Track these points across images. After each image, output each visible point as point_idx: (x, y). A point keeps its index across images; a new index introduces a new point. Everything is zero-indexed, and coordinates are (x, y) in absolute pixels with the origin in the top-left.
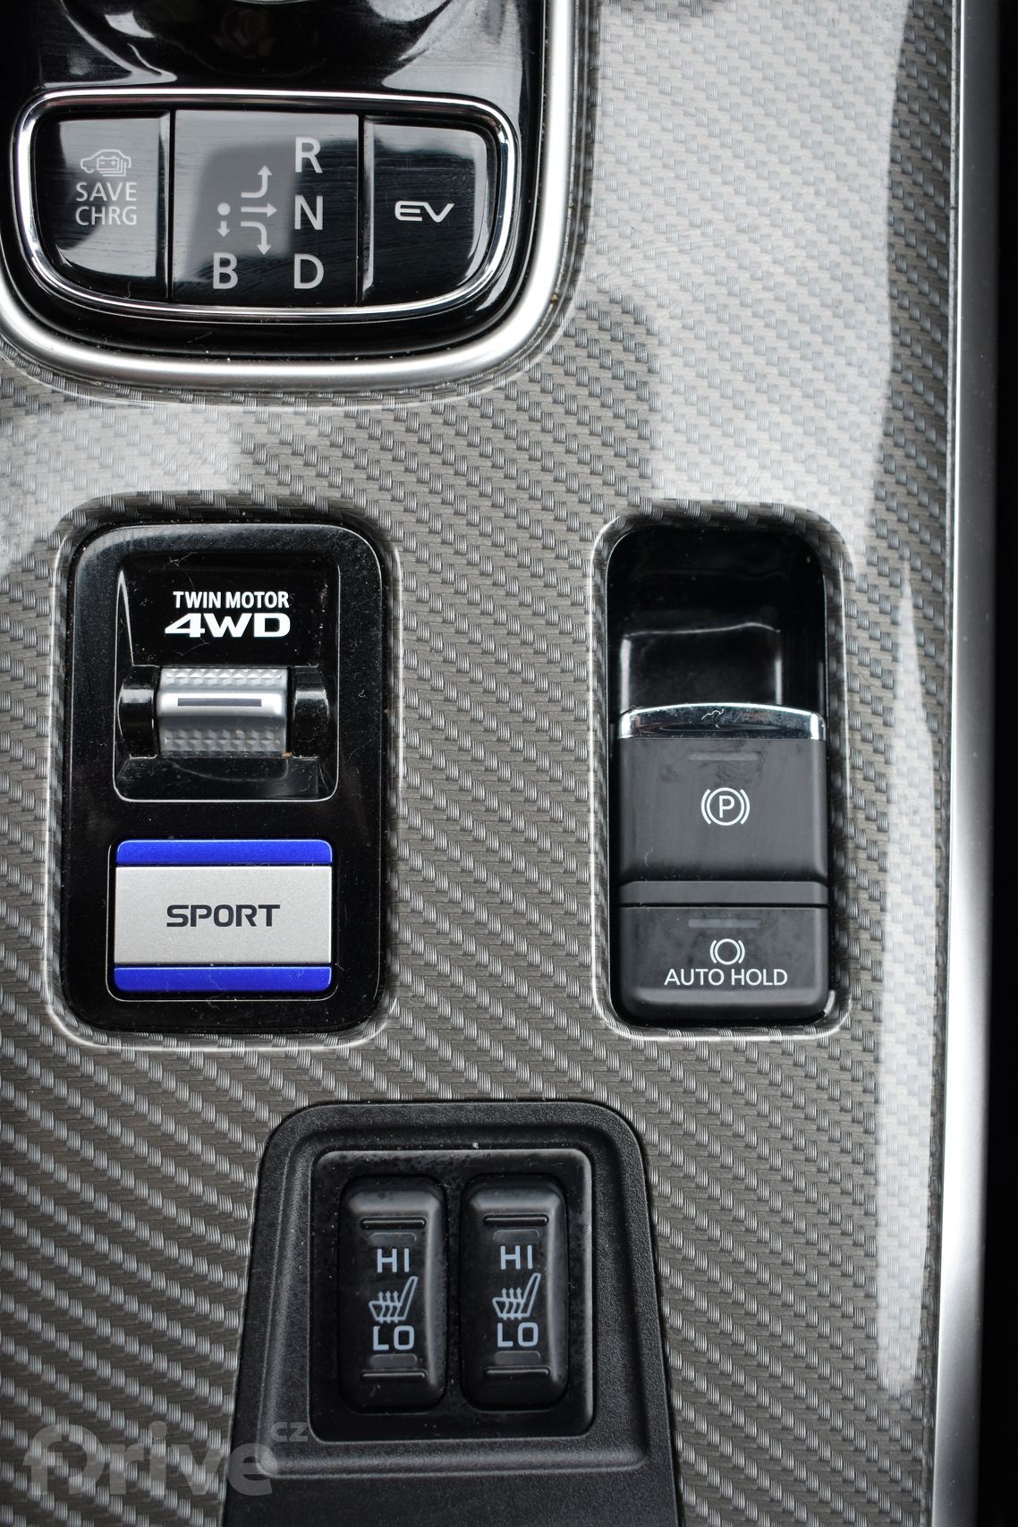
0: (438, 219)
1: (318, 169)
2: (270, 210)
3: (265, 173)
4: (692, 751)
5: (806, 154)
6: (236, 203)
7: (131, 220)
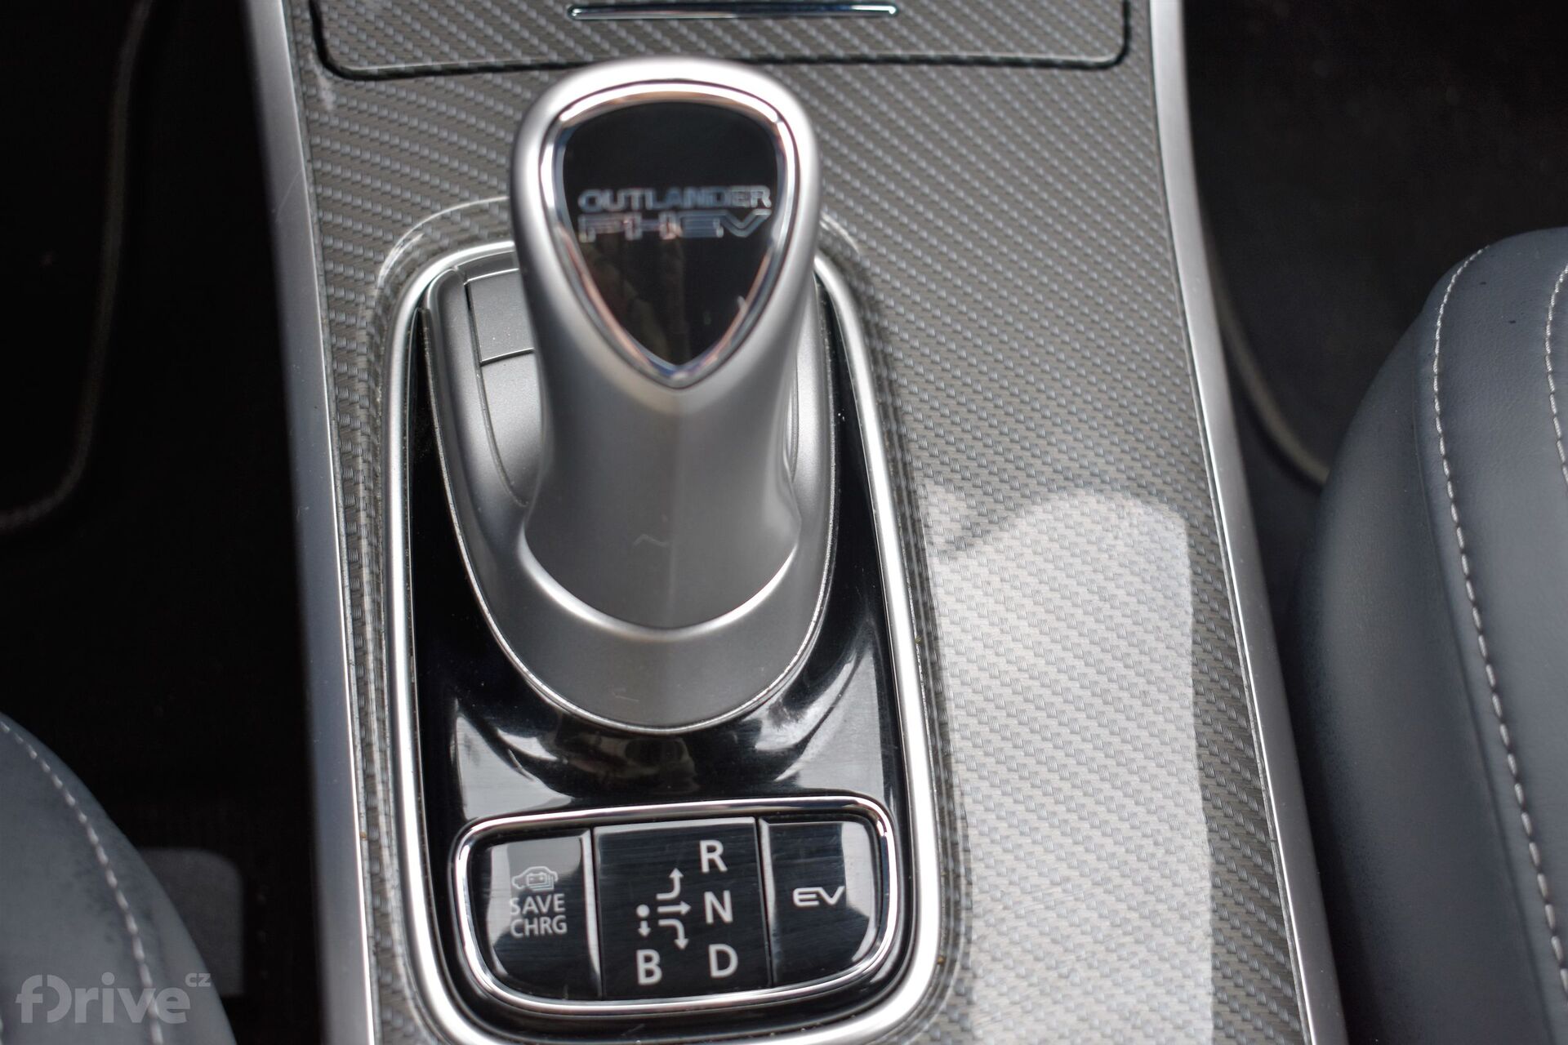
0: (832, 901)
1: (722, 867)
2: (684, 908)
3: (676, 875)
5: (1141, 810)
6: (653, 905)
7: (560, 928)
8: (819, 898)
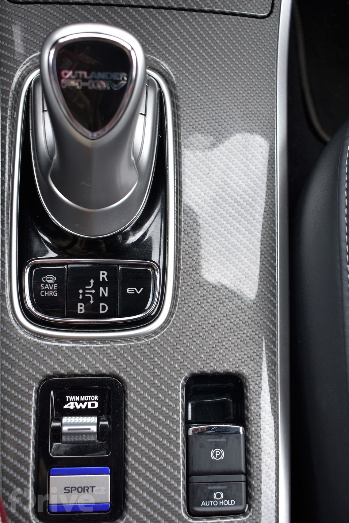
0: (139, 293)
1: (106, 280)
2: (93, 291)
3: (92, 281)
4: (208, 438)
5: (237, 271)
6: (84, 290)
7: (55, 294)
8: (135, 291)
